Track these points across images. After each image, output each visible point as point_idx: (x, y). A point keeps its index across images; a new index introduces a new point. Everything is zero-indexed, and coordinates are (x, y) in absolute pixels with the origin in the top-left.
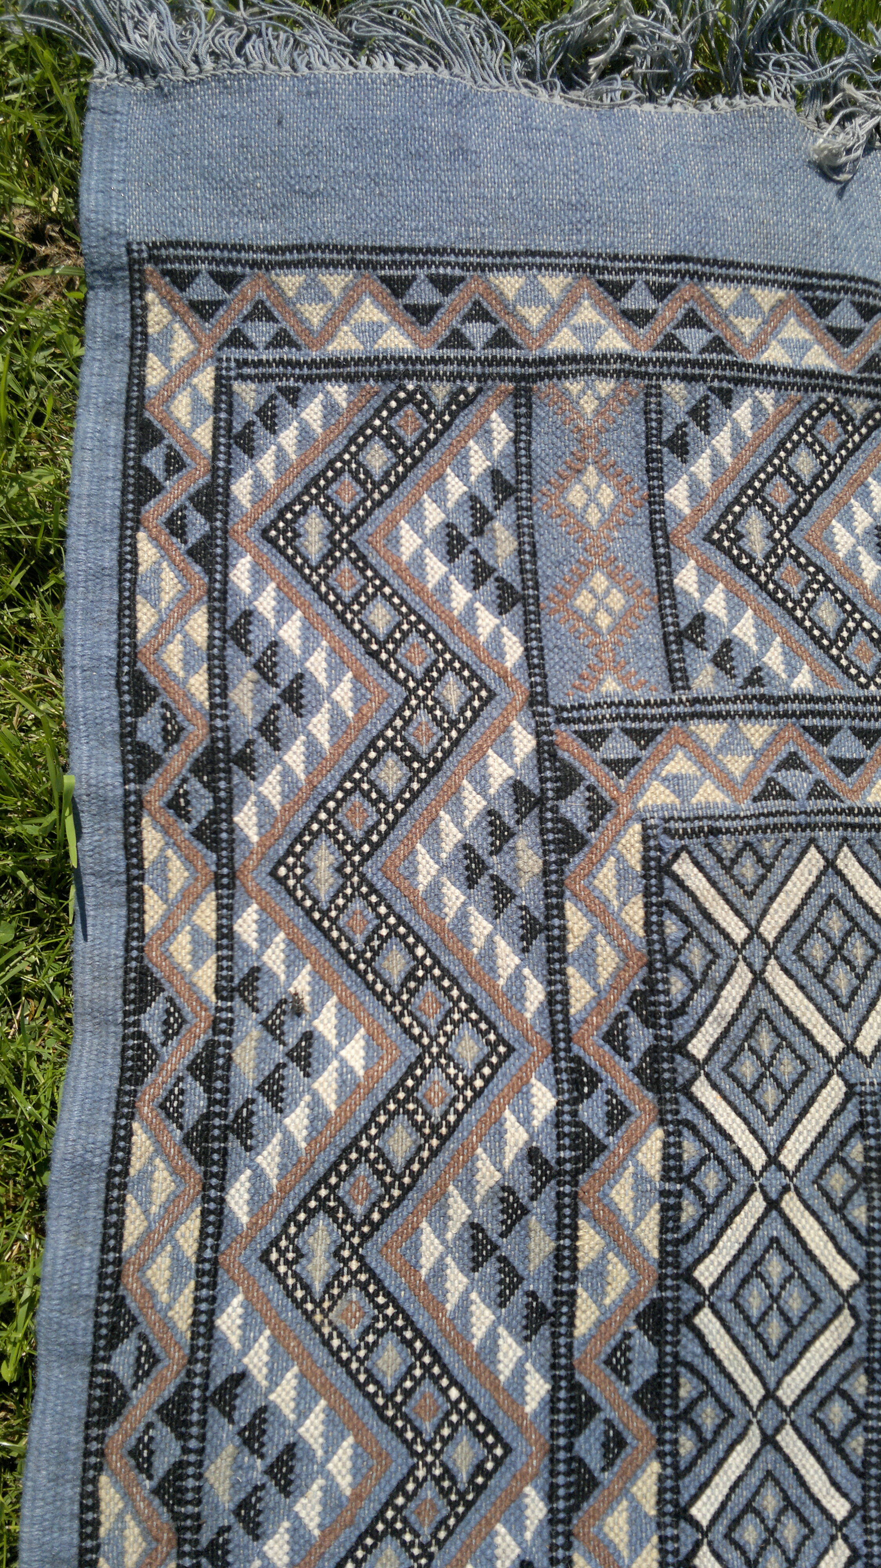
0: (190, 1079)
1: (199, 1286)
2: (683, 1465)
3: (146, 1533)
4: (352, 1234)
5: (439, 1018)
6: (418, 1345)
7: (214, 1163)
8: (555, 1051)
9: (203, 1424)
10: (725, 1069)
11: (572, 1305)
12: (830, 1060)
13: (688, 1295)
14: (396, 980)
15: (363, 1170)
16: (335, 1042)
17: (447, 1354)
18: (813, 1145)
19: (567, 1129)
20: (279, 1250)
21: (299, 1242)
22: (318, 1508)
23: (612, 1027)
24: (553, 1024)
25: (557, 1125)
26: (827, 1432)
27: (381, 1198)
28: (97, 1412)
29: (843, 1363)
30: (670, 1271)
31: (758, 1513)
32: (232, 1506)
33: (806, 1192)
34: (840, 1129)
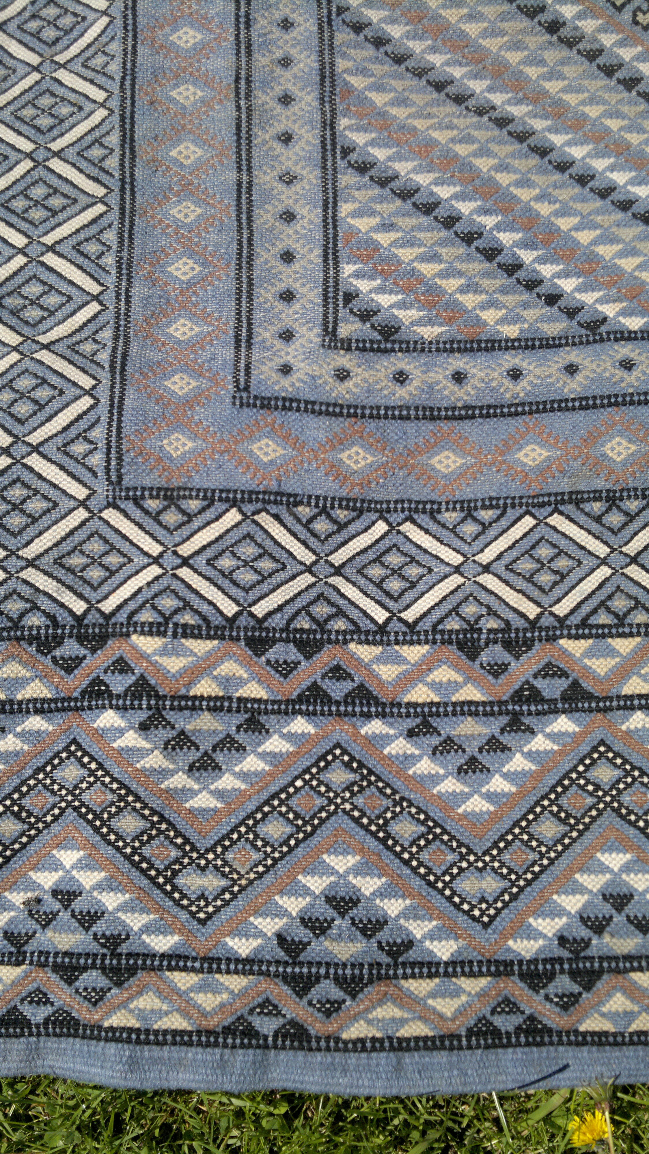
0: (77, 983)
1: (219, 971)
2: (352, 628)
3: (381, 1002)
4: (190, 858)
5: (49, 794)
6: (266, 809)
7: (136, 963)
8: (77, 709)
9: (310, 964)
10: (95, 589)
11: (247, 700)
12: (91, 518)
13: (243, 621)
14: (20, 827)
15: (146, 851)
16: (61, 873)
17: (274, 789)
18: (147, 533)
19: (128, 703)
20: (198, 912)
21: (193, 897)
22: (368, 879)
23: (62, 667)
24: (58, 710)
25: (126, 709)
26: (334, 533)
27: (167, 837)
28: (301, 1042)
29: (289, 520)
30: (227, 633)
31: (383, 580)
32: (365, 941)
33: (178, 539)
34: (137, 514)
